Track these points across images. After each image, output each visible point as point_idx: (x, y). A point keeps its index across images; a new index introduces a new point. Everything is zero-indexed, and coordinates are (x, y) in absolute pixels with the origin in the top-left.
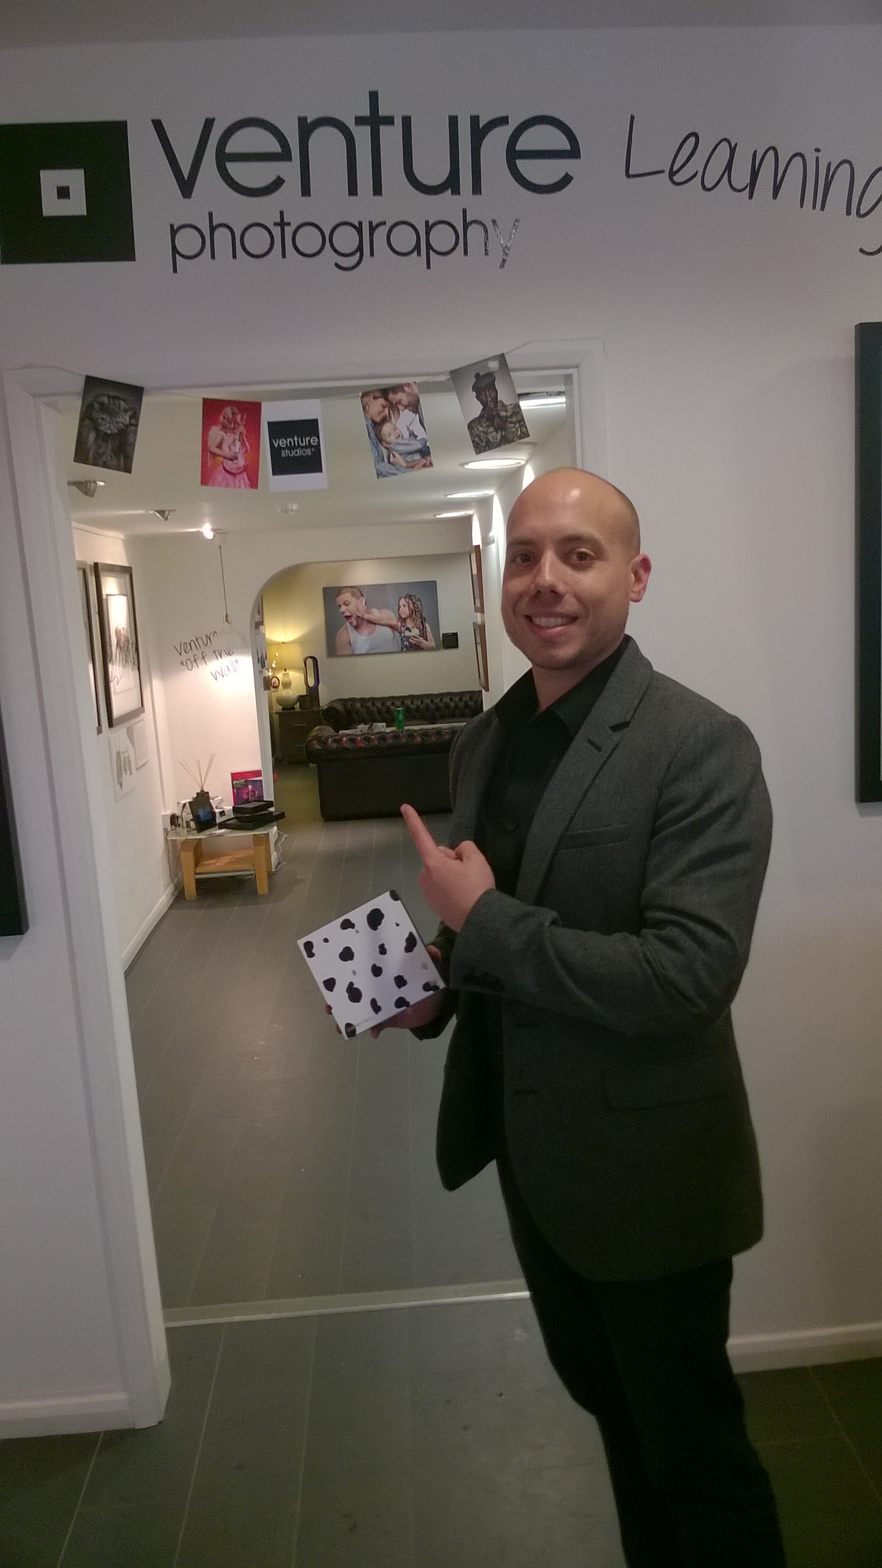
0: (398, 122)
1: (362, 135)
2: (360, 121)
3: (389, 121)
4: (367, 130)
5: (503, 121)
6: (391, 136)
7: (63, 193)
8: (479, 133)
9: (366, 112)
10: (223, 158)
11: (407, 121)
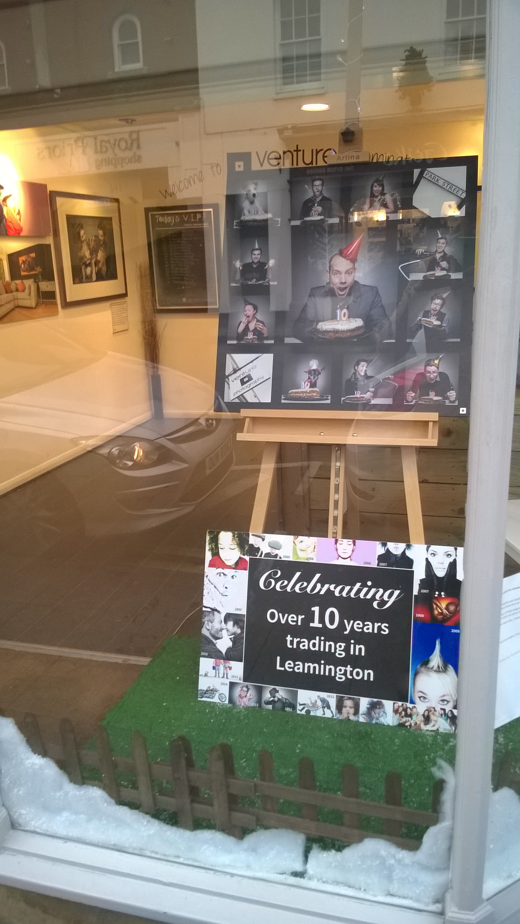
0: (302, 151)
1: (295, 153)
2: (295, 151)
3: (300, 151)
4: (296, 153)
5: (322, 150)
6: (300, 154)
7: (239, 166)
8: (317, 152)
9: (296, 149)
10: (268, 159)
11: (303, 151)
